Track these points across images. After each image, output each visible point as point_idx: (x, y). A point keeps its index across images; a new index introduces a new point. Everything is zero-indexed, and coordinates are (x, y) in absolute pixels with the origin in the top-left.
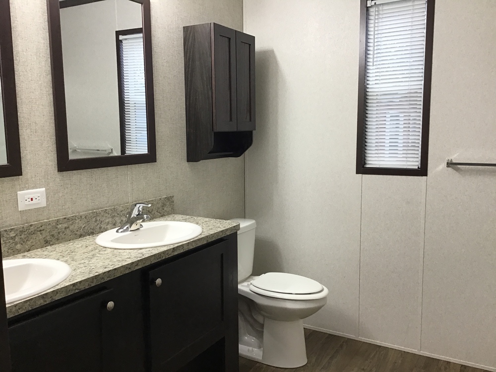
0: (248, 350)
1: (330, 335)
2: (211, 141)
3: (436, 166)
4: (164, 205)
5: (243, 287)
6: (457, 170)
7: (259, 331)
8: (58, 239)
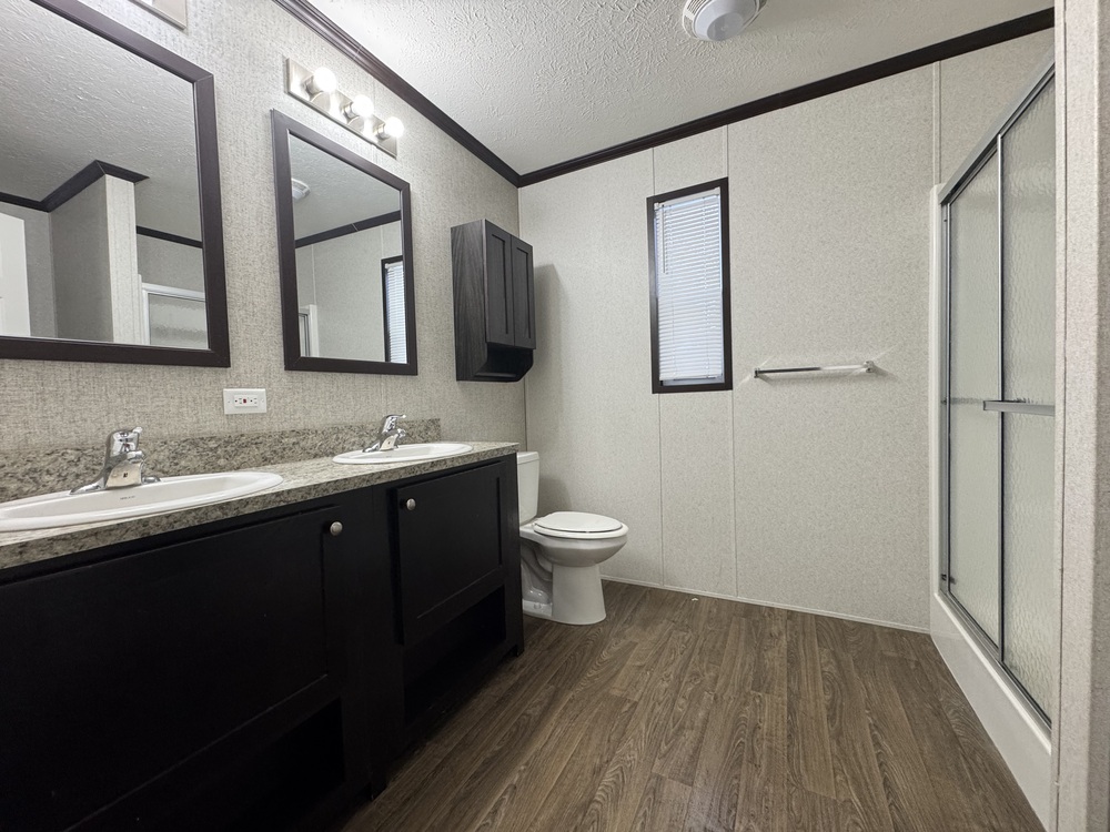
0: (535, 607)
1: (631, 585)
2: (483, 355)
3: (742, 378)
4: (427, 429)
5: (526, 529)
6: (766, 379)
7: (547, 583)
8: (282, 457)
